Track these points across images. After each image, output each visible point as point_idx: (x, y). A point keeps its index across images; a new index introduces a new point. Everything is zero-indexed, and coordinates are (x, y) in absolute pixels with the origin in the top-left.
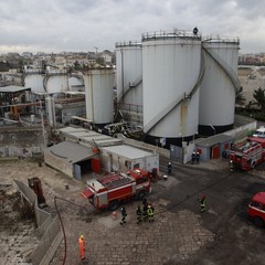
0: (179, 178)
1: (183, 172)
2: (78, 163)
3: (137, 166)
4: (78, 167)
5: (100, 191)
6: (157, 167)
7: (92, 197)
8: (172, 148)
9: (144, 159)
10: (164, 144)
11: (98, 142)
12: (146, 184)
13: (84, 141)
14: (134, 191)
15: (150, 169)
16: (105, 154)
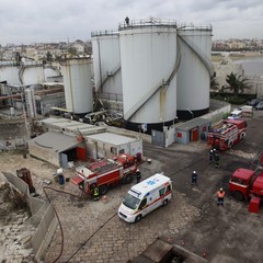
0: (162, 161)
1: (166, 155)
2: (64, 152)
3: (122, 152)
4: (65, 156)
5: (90, 177)
6: (141, 151)
7: (82, 183)
8: (154, 133)
9: (129, 145)
10: (145, 129)
11: (82, 131)
12: (133, 168)
13: (68, 130)
14: (122, 175)
15: (134, 154)
16: (90, 142)
